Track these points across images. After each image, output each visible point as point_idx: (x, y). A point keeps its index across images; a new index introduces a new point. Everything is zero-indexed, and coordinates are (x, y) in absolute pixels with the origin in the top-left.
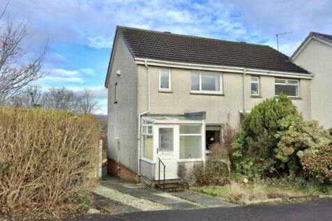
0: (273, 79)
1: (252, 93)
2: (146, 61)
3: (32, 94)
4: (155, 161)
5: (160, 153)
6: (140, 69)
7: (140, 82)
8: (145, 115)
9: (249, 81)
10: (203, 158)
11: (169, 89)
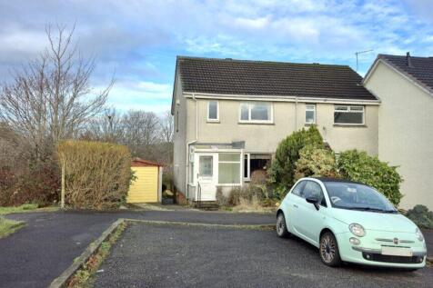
0: (333, 107)
1: (307, 121)
2: (193, 95)
3: (110, 117)
4: (195, 184)
5: (200, 178)
6: (189, 102)
7: (189, 113)
8: (193, 144)
9: (304, 109)
10: (241, 184)
11: (218, 120)
